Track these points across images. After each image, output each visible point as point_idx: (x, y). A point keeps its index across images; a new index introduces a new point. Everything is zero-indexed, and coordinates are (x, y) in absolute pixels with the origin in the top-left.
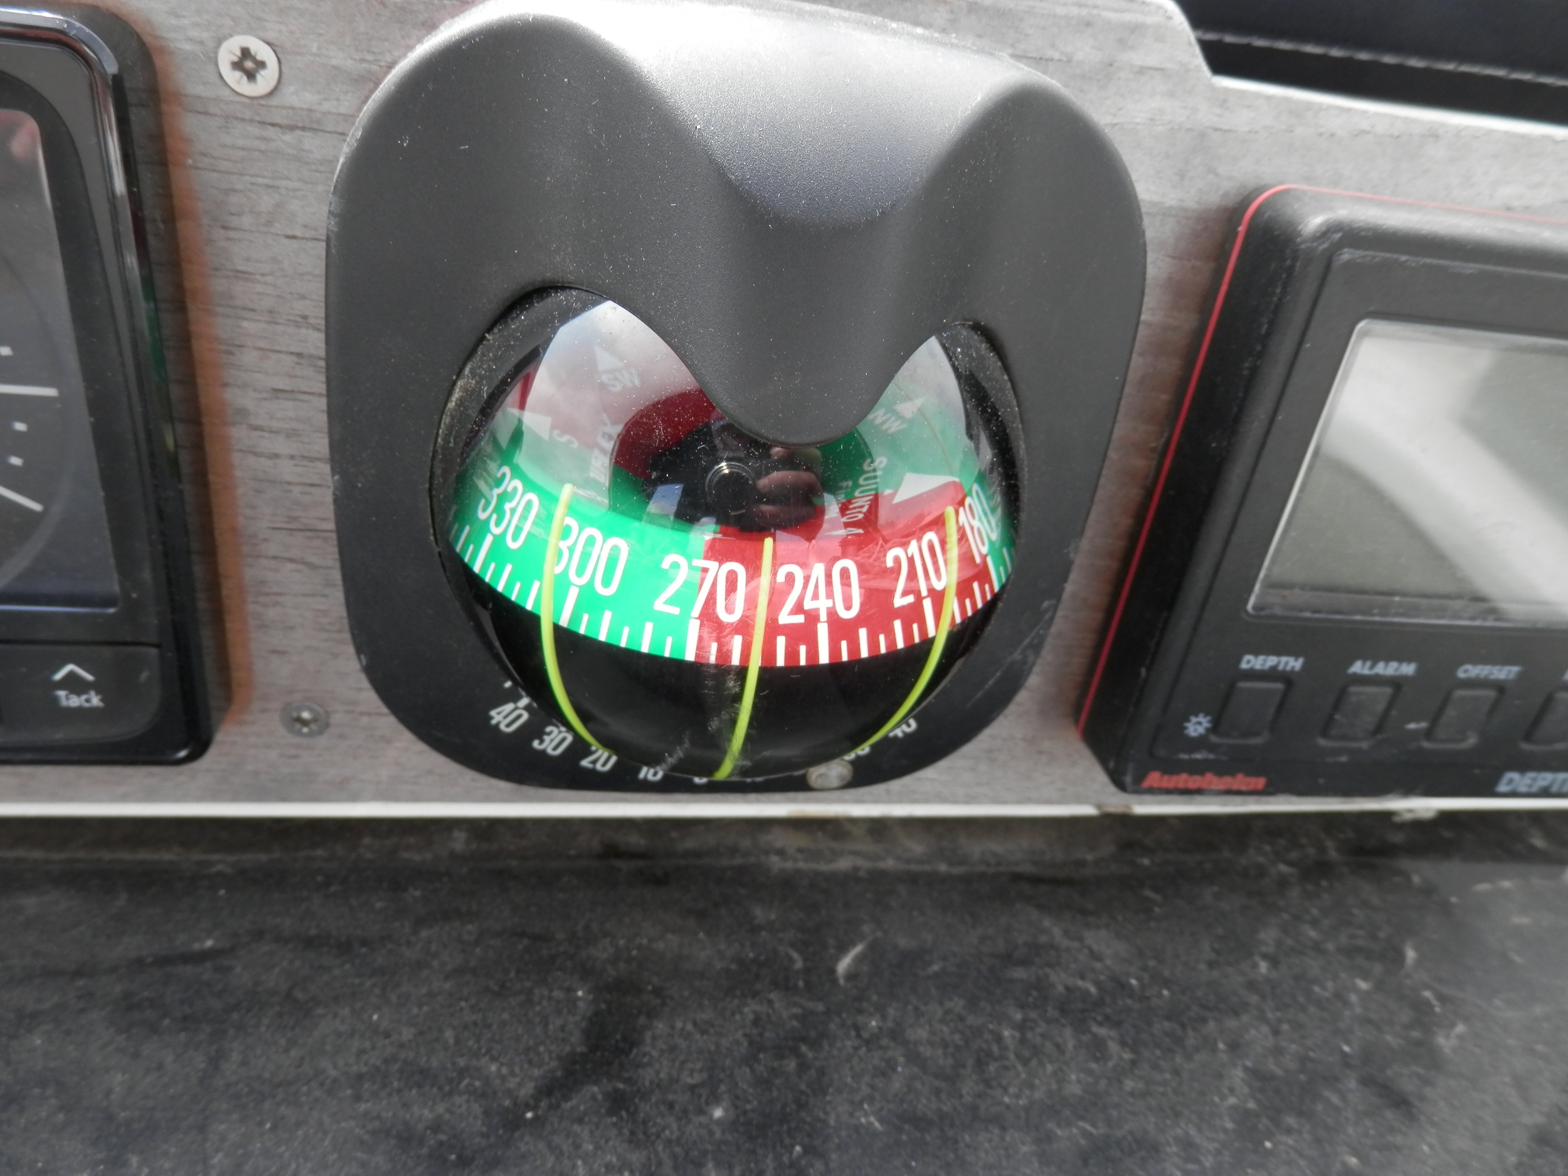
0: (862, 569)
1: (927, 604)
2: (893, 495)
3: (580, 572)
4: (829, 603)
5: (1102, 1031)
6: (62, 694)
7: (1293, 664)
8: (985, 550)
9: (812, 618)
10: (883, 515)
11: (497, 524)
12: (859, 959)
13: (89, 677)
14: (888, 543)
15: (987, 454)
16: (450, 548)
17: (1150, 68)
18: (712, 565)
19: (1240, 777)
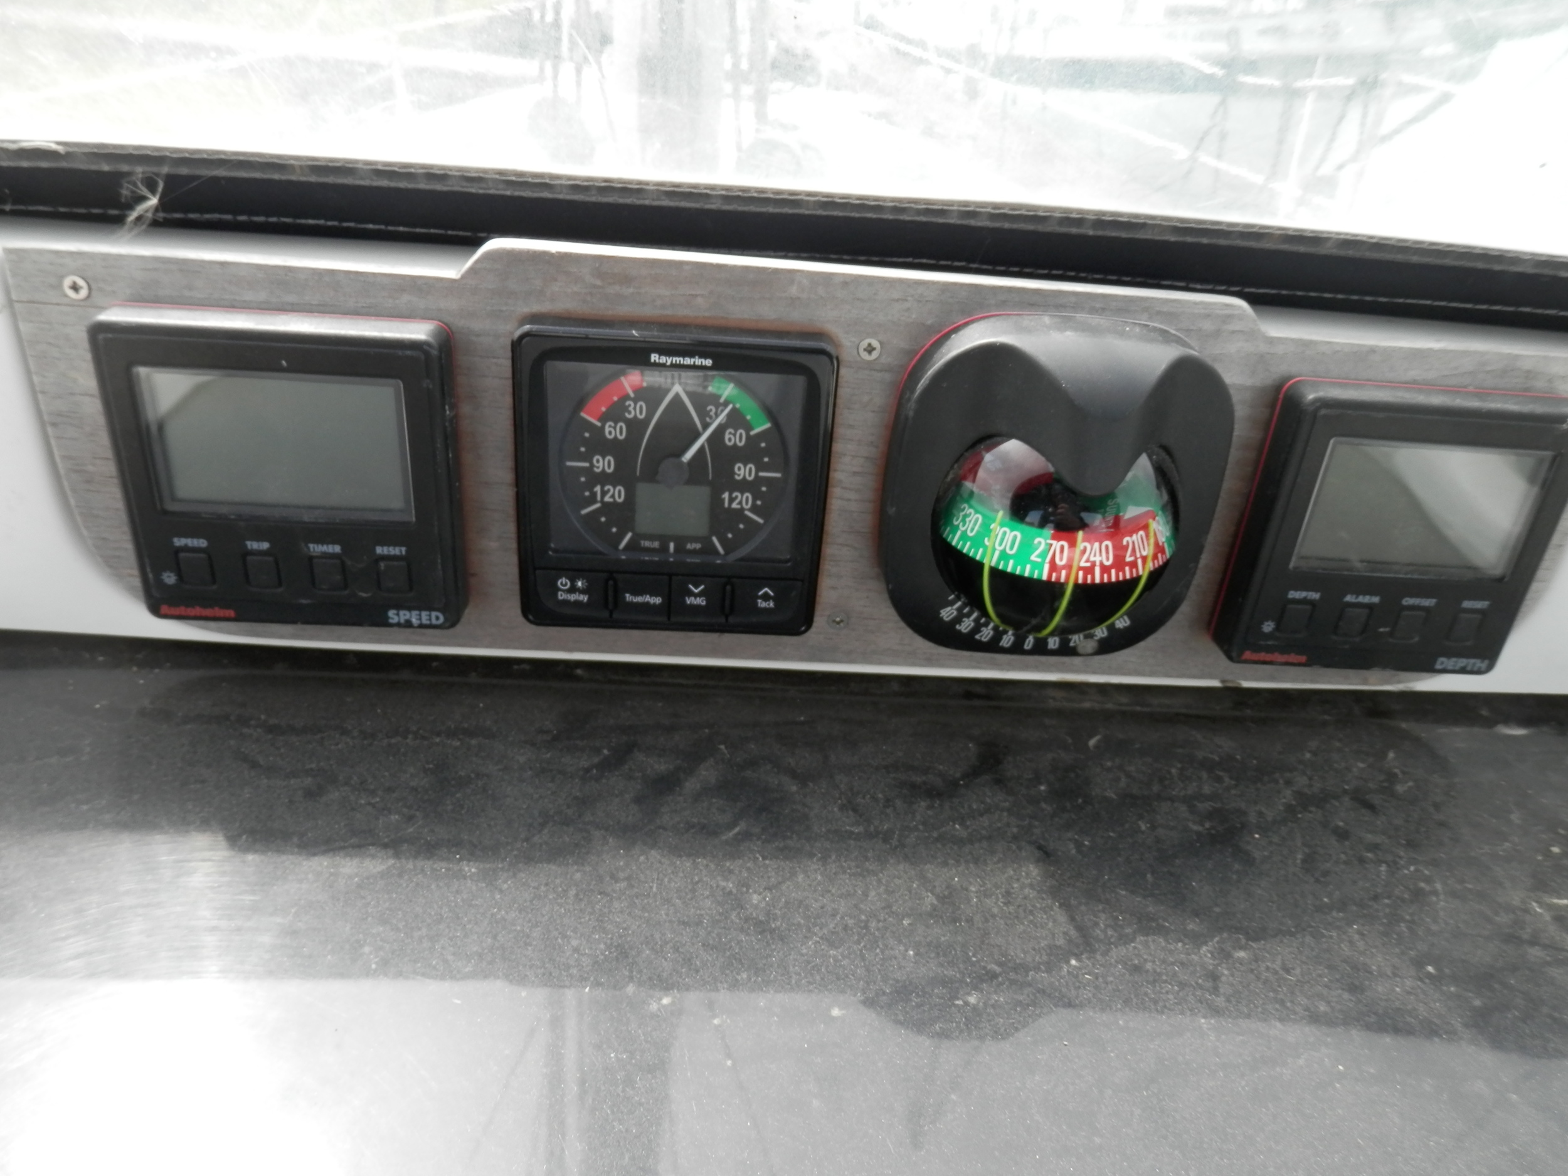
0: (1114, 547)
1: (1140, 562)
2: (1124, 516)
3: (1000, 544)
4: (1100, 559)
5: (1221, 774)
6: (759, 601)
7: (1315, 596)
8: (1164, 540)
9: (1094, 564)
10: (1122, 524)
11: (964, 525)
12: (1099, 741)
13: (772, 594)
14: (1124, 536)
15: (1166, 497)
16: (941, 536)
17: (1237, 331)
18: (1054, 542)
19: (1293, 655)
